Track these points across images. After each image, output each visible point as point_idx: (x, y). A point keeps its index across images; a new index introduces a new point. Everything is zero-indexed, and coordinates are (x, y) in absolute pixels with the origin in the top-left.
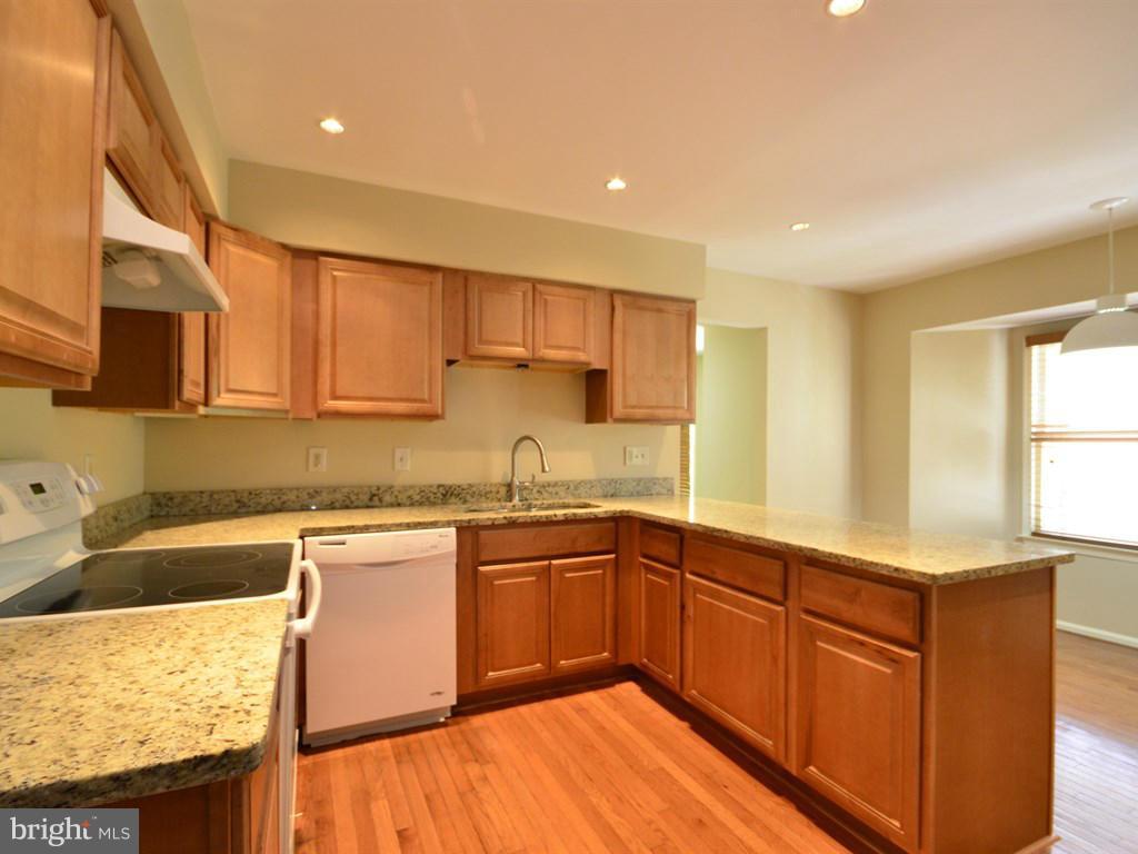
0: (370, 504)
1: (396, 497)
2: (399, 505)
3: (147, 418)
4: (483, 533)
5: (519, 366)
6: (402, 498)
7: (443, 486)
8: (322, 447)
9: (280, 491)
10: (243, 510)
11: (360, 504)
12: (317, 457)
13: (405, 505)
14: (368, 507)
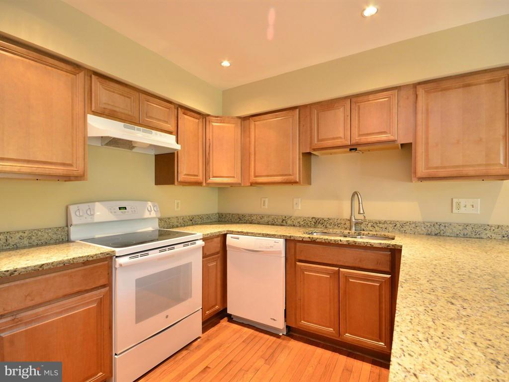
0: (282, 224)
1: (293, 222)
2: (294, 226)
3: (219, 187)
4: (298, 244)
5: (351, 150)
6: (296, 223)
7: (315, 218)
8: (266, 198)
9: (251, 215)
10: (241, 222)
11: (278, 224)
12: (264, 202)
13: (296, 226)
14: (281, 225)
